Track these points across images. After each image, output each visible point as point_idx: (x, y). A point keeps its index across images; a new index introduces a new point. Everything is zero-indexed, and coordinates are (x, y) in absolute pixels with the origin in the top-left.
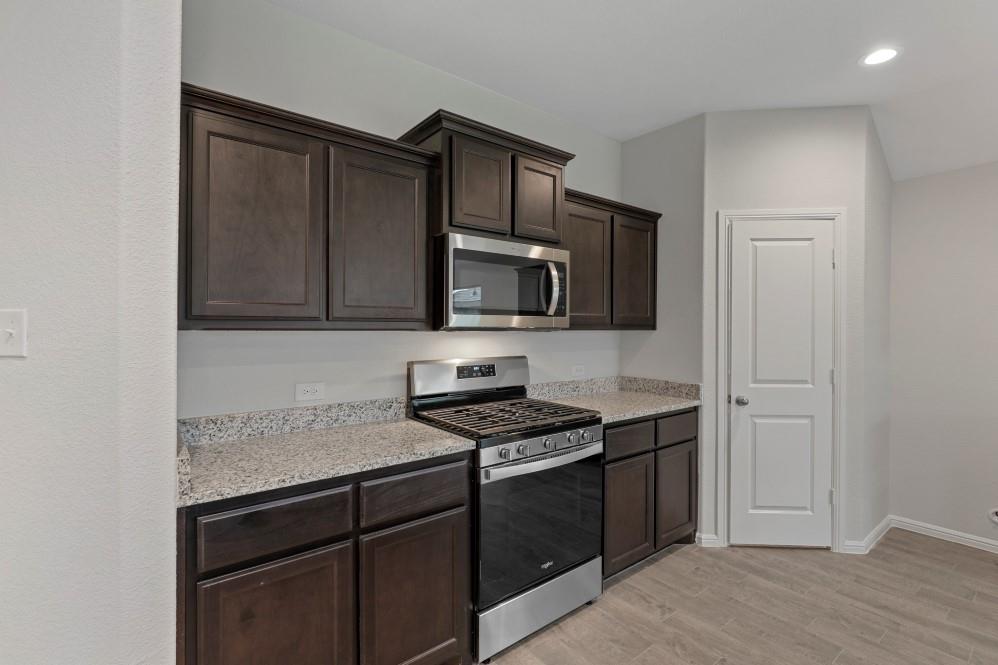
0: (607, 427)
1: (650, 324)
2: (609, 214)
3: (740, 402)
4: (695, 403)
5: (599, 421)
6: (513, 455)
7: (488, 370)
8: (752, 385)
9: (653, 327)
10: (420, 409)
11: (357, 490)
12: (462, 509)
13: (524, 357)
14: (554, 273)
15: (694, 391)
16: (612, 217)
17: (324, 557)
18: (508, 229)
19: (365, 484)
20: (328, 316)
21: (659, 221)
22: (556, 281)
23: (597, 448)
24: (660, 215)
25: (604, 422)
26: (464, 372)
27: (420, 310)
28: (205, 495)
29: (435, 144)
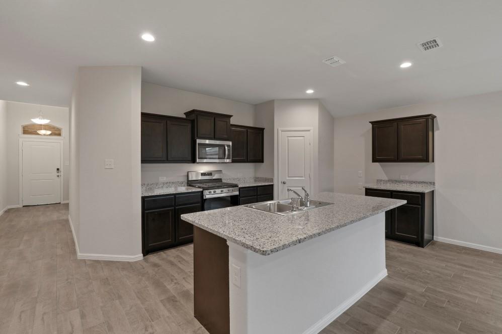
0: (240, 188)
1: (262, 161)
2: (246, 130)
3: (284, 183)
4: (272, 183)
5: (238, 186)
6: (212, 193)
7: (210, 174)
8: (288, 178)
9: (263, 162)
10: (190, 183)
11: (175, 197)
12: (199, 204)
13: (221, 171)
14: (226, 148)
15: (272, 180)
16: (247, 131)
17: (168, 210)
18: (213, 137)
19: (177, 196)
20: (167, 160)
21: (265, 130)
22: (227, 150)
23: (237, 193)
24: (264, 129)
25: (239, 186)
26: (203, 174)
27: (190, 158)
28: (146, 195)
29: (193, 117)
